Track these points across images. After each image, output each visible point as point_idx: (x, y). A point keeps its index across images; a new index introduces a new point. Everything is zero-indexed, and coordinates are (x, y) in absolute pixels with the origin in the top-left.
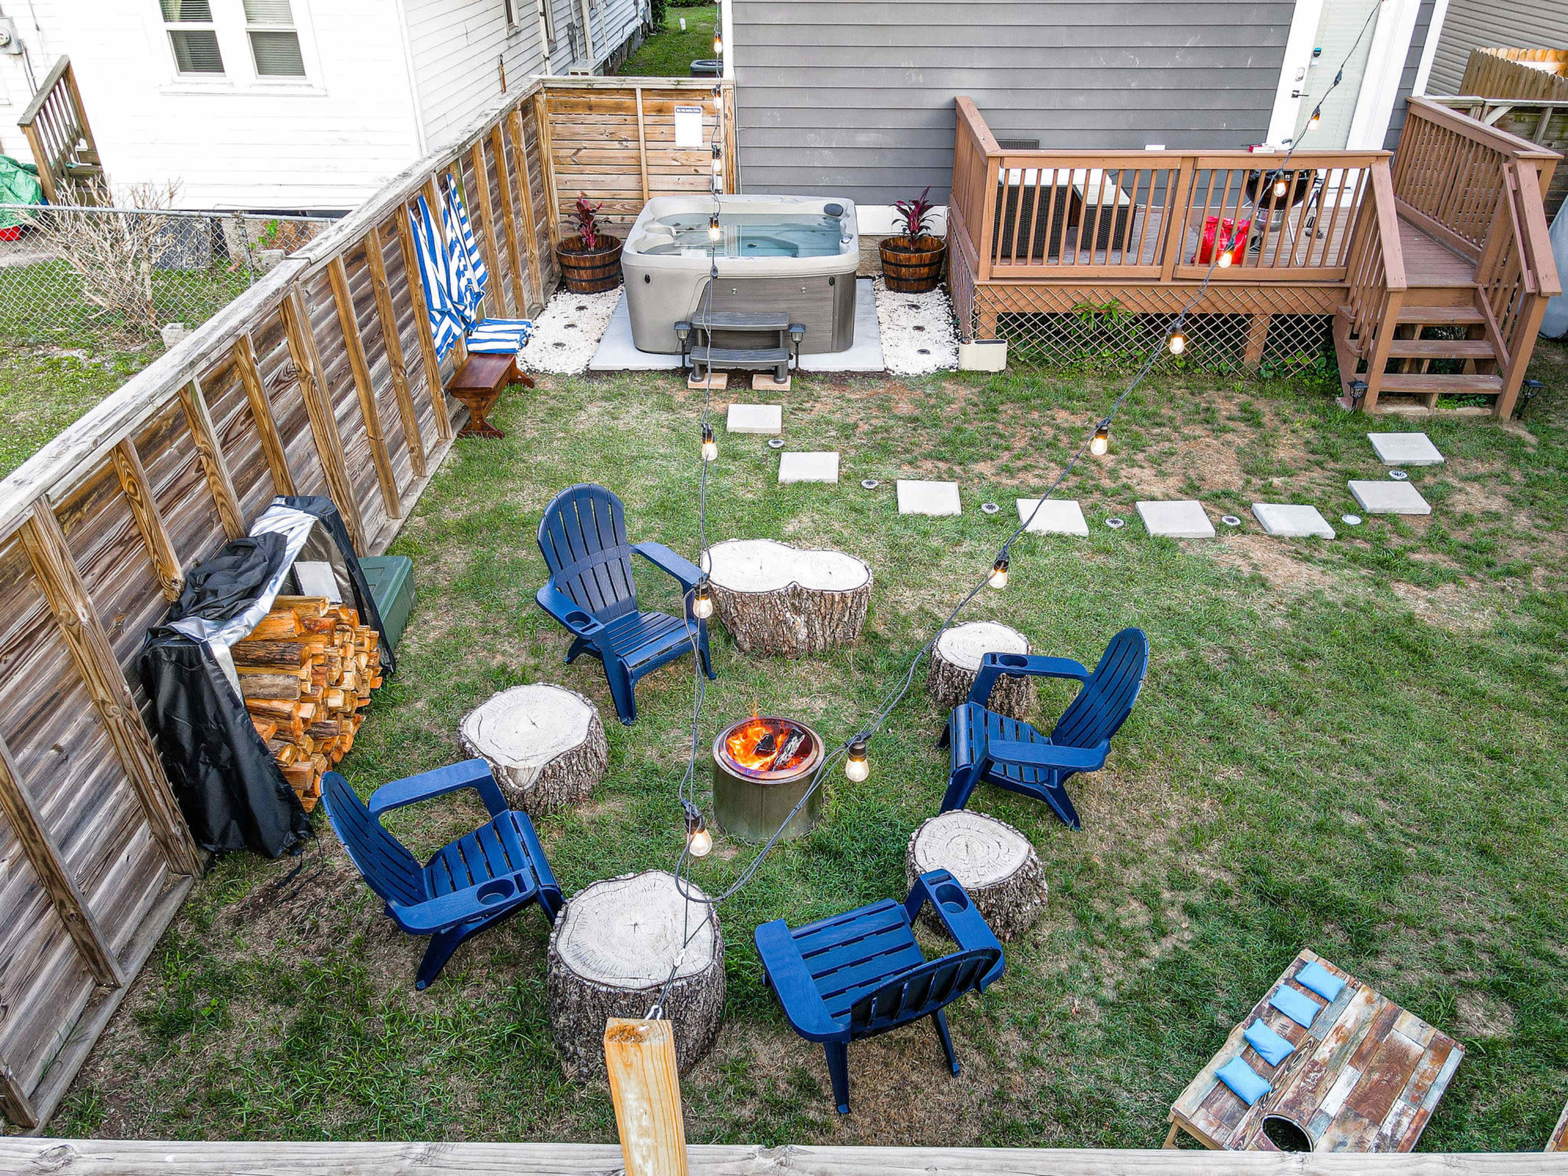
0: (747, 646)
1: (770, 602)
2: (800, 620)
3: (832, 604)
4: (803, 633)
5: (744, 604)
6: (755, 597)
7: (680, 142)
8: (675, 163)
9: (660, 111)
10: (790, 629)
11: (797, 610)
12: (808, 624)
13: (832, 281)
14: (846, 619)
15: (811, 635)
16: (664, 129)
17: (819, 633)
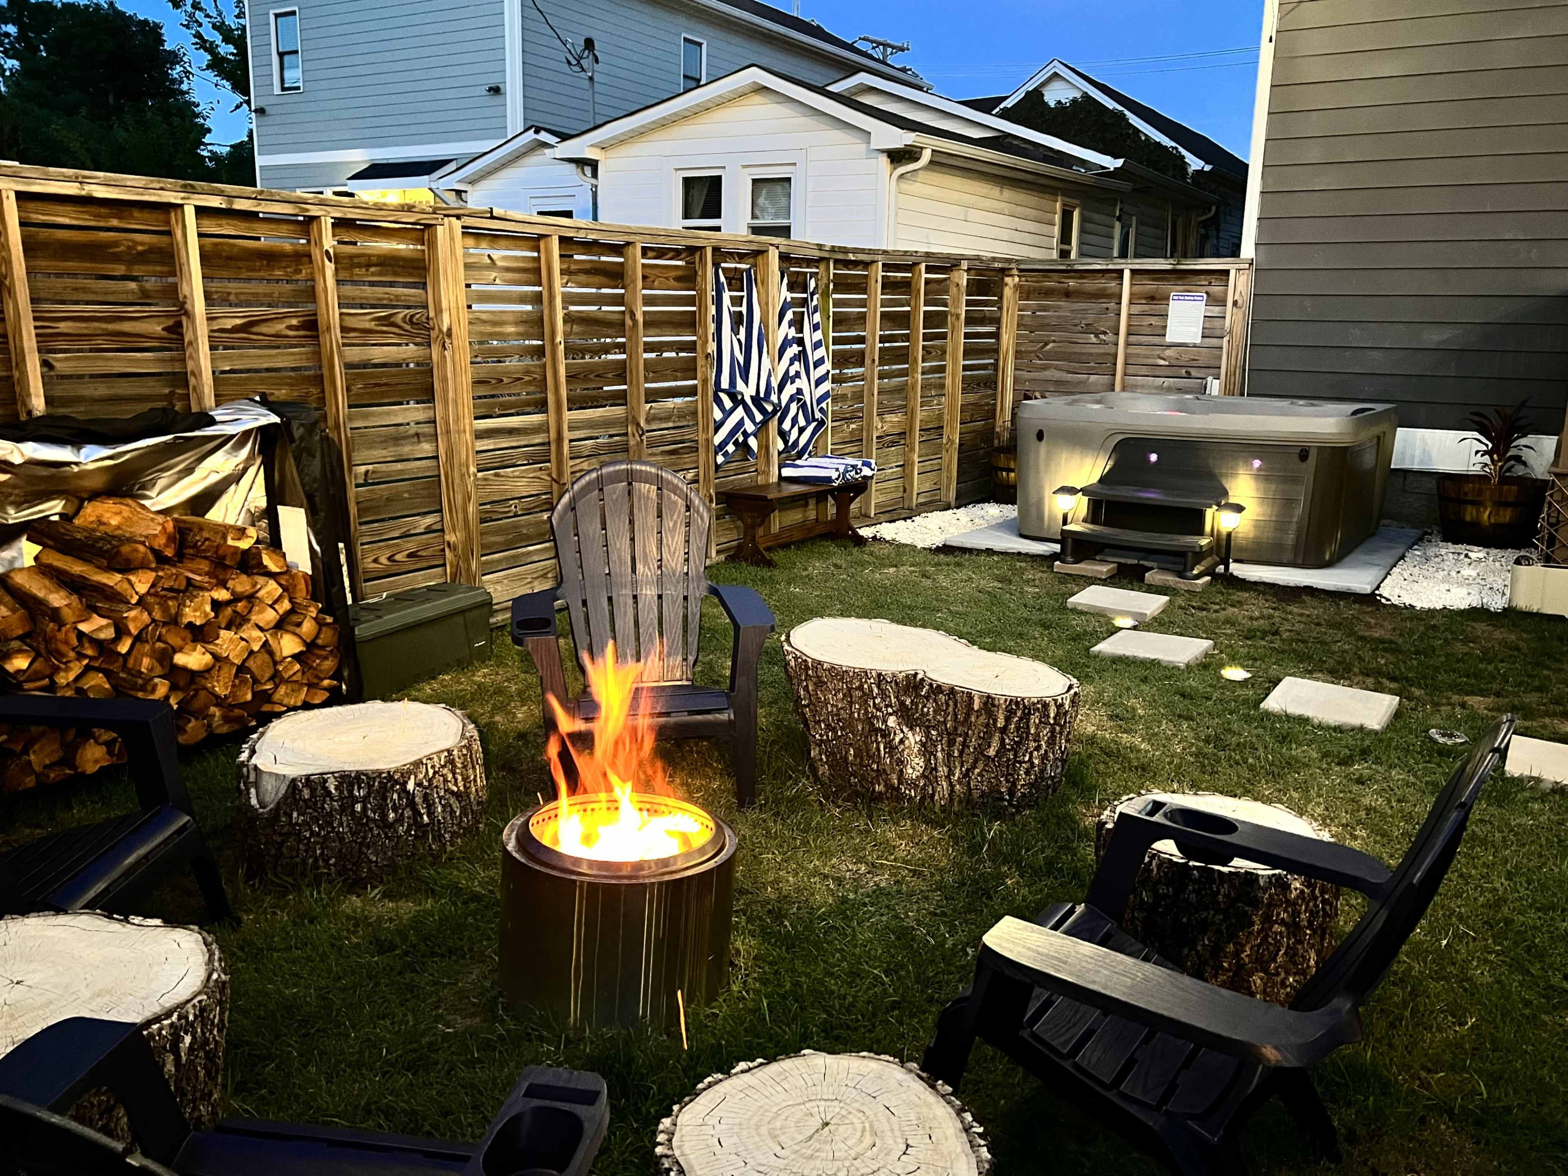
0: (824, 770)
1: (860, 688)
2: (914, 739)
3: (968, 716)
4: (914, 768)
5: (820, 683)
6: (838, 673)
7: (1171, 337)
8: (1162, 362)
9: (1151, 298)
10: (891, 749)
11: (908, 717)
12: (926, 749)
13: (1304, 454)
14: (992, 752)
15: (930, 772)
16: (1154, 321)
17: (943, 771)
